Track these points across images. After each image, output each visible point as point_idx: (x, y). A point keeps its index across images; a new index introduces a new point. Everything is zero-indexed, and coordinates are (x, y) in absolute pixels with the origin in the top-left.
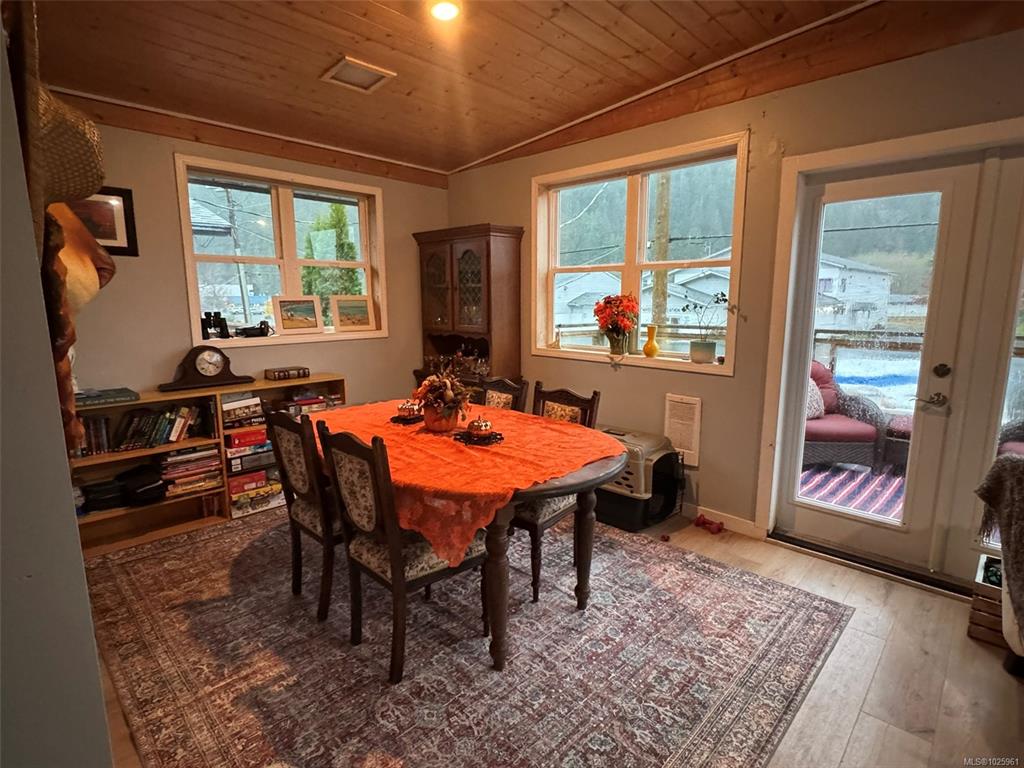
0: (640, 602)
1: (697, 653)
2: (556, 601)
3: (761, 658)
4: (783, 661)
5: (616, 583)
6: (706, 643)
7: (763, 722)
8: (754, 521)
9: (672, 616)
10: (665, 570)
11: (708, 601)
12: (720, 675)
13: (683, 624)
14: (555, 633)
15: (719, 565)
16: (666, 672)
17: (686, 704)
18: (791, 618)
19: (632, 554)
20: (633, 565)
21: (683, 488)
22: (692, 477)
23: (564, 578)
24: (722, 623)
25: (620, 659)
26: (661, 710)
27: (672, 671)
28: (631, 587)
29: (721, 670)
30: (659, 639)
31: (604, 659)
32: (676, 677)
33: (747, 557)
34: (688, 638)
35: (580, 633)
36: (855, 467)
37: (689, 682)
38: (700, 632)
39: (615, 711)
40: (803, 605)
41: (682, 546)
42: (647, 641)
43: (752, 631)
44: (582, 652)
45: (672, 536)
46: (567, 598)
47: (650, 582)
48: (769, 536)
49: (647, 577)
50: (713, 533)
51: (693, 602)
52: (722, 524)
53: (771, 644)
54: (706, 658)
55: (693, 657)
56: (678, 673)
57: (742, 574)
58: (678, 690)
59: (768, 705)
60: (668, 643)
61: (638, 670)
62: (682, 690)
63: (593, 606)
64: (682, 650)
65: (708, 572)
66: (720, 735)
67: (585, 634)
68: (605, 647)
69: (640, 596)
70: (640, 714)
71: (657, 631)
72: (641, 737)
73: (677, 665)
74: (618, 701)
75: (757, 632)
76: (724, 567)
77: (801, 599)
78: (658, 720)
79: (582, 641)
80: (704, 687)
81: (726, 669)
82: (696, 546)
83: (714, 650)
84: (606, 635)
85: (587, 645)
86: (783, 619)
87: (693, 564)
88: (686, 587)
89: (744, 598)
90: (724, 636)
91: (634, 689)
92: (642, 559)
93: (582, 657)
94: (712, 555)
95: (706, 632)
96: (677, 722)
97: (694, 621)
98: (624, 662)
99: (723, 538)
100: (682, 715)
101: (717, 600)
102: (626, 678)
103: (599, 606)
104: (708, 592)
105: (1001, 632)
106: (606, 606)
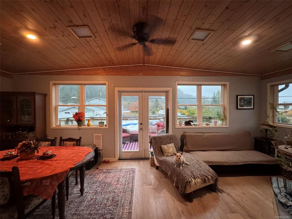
0: (97, 186)
1: (113, 191)
2: (74, 197)
3: (125, 185)
4: (129, 184)
5: (89, 184)
6: (114, 188)
7: (129, 198)
8: (115, 158)
9: (105, 186)
10: (100, 176)
11: (111, 179)
12: (119, 193)
13: (108, 186)
14: (77, 205)
15: (111, 170)
16: (108, 199)
17: (114, 203)
18: (127, 175)
19: (90, 175)
20: (92, 178)
21: (99, 155)
22: (101, 152)
23: (74, 189)
24: (115, 182)
25: (97, 202)
26: (110, 208)
27: (109, 198)
28: (93, 183)
29: (119, 192)
30: (104, 192)
31: (93, 204)
32: (110, 199)
33: (115, 166)
34: (110, 189)
35: (84, 201)
36: (127, 142)
37: (114, 198)
38: (112, 186)
39: (100, 215)
40: (128, 171)
41: (101, 169)
42: (101, 194)
43: (121, 181)
44: (86, 206)
45: (99, 167)
46: (77, 194)
47: (97, 180)
48: (118, 160)
49: (96, 179)
50: (107, 163)
51: (108, 180)
52: (109, 161)
53: (125, 182)
54: (115, 191)
55: (112, 192)
56: (111, 197)
57: (116, 170)
58: (112, 201)
59: (129, 194)
60: (107, 192)
61: (102, 202)
62: (113, 201)
63: (85, 193)
64: (110, 192)
65: (109, 172)
66: (123, 205)
67: (86, 201)
68: (92, 201)
69: (96, 184)
70: (106, 212)
71: (103, 191)
72: (108, 217)
73: (110, 196)
74: (100, 212)
75: (122, 180)
76: (112, 170)
77: (127, 170)
78: (110, 210)
79: (85, 203)
80: (117, 197)
81: (119, 191)
82: (104, 167)
83: (116, 188)
84: (91, 198)
85: (87, 203)
86: (126, 176)
87: (105, 172)
88: (106, 178)
89: (118, 175)
90: (117, 184)
91: (102, 207)
92: (94, 175)
93: (87, 207)
94: (109, 168)
95: (113, 185)
96: (114, 208)
97: (110, 184)
98: (98, 202)
99: (109, 164)
100: (115, 206)
101: (113, 177)
102: (100, 206)
103: (87, 192)
104: (111, 176)
105: (155, 163)
106: (88, 191)
